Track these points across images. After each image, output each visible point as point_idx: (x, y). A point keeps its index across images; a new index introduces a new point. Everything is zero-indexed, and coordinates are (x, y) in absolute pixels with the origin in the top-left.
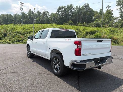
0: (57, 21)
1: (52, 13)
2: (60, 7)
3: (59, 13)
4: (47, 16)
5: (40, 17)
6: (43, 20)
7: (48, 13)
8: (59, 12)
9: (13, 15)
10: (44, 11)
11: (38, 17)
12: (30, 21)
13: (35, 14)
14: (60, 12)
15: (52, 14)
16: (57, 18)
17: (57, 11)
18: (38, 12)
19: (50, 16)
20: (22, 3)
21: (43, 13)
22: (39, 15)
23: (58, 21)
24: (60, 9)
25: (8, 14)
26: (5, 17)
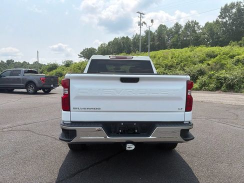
0: (219, 38)
1: (206, 22)
2: (226, 5)
3: (224, 20)
4: (194, 31)
5: (179, 35)
6: (186, 40)
7: (198, 23)
8: (223, 18)
9: (131, 37)
10: (189, 21)
11: (176, 36)
12: (158, 45)
13: (171, 30)
14: (227, 19)
15: (207, 24)
16: (217, 33)
17: (220, 17)
18: (177, 24)
19: (201, 31)
20: (141, 13)
21: (186, 26)
22: (177, 32)
23: (221, 39)
24: (225, 10)
25: (124, 37)
26: (120, 43)
